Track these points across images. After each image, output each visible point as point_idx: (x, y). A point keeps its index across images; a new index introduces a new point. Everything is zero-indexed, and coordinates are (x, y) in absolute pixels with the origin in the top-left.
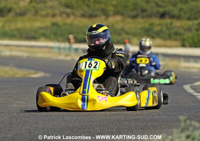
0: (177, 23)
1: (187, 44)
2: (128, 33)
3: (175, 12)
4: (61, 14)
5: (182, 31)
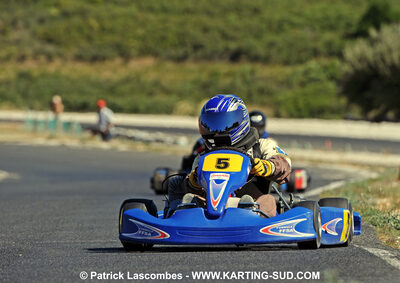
0: (264, 71)
1: (283, 112)
2: (167, 92)
3: (260, 48)
4: (36, 55)
5: (273, 87)
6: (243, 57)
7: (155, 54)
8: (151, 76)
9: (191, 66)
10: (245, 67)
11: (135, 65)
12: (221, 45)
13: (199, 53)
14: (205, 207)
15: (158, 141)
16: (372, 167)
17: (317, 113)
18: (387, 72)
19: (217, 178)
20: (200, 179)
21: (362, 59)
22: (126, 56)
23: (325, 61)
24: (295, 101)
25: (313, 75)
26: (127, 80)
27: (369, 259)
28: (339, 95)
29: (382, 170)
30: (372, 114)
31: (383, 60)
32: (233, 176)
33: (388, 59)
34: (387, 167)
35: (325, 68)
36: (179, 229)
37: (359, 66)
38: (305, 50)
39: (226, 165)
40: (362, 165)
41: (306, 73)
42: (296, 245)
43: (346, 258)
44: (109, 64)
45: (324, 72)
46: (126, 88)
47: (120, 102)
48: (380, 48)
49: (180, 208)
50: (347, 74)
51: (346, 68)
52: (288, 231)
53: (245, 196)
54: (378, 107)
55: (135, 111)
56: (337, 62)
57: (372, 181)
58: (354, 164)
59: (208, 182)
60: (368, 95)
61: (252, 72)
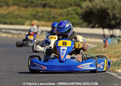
6: (47, 6)
7: (18, 5)
8: (17, 12)
9: (30, 9)
10: (47, 9)
11: (11, 9)
12: (40, 2)
13: (33, 5)
14: (59, 58)
15: (19, 34)
18: (96, 12)
19: (63, 48)
20: (57, 49)
21: (88, 7)
22: (8, 6)
23: (74, 8)
25: (70, 12)
26: (8, 14)
28: (80, 19)
30: (91, 25)
31: (94, 8)
32: (68, 48)
33: (96, 7)
35: (74, 10)
36: (50, 66)
37: (87, 10)
38: (67, 4)
39: (66, 44)
41: (68, 11)
42: (89, 71)
44: (2, 8)
46: (8, 16)
47: (6, 21)
48: (94, 3)
49: (50, 59)
50: (83, 12)
51: (83, 10)
52: (87, 67)
53: (73, 55)
54: (92, 23)
55: (11, 24)
56: (79, 9)
59: (60, 50)
60: (89, 19)
61: (50, 11)
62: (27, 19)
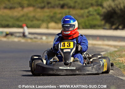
6: (65, 7)
7: (34, 6)
10: (66, 10)
11: (26, 10)
12: (57, 2)
13: (49, 5)
15: (35, 38)
16: (115, 46)
17: (93, 27)
18: (119, 12)
21: (110, 6)
22: (23, 7)
23: (96, 8)
24: (85, 23)
25: (91, 13)
26: (23, 16)
27: (121, 81)
28: (102, 20)
29: (118, 47)
30: (114, 27)
31: (117, 7)
33: (119, 7)
34: (120, 46)
35: (96, 10)
37: (109, 9)
38: (88, 4)
40: (111, 46)
41: (89, 12)
43: (113, 81)
44: (16, 10)
45: (95, 12)
46: (23, 19)
48: (116, 2)
50: (104, 12)
51: (104, 10)
54: (115, 24)
56: (100, 8)
57: (116, 51)
58: (108, 45)
60: (112, 20)
61: (69, 12)
62: (43, 21)
